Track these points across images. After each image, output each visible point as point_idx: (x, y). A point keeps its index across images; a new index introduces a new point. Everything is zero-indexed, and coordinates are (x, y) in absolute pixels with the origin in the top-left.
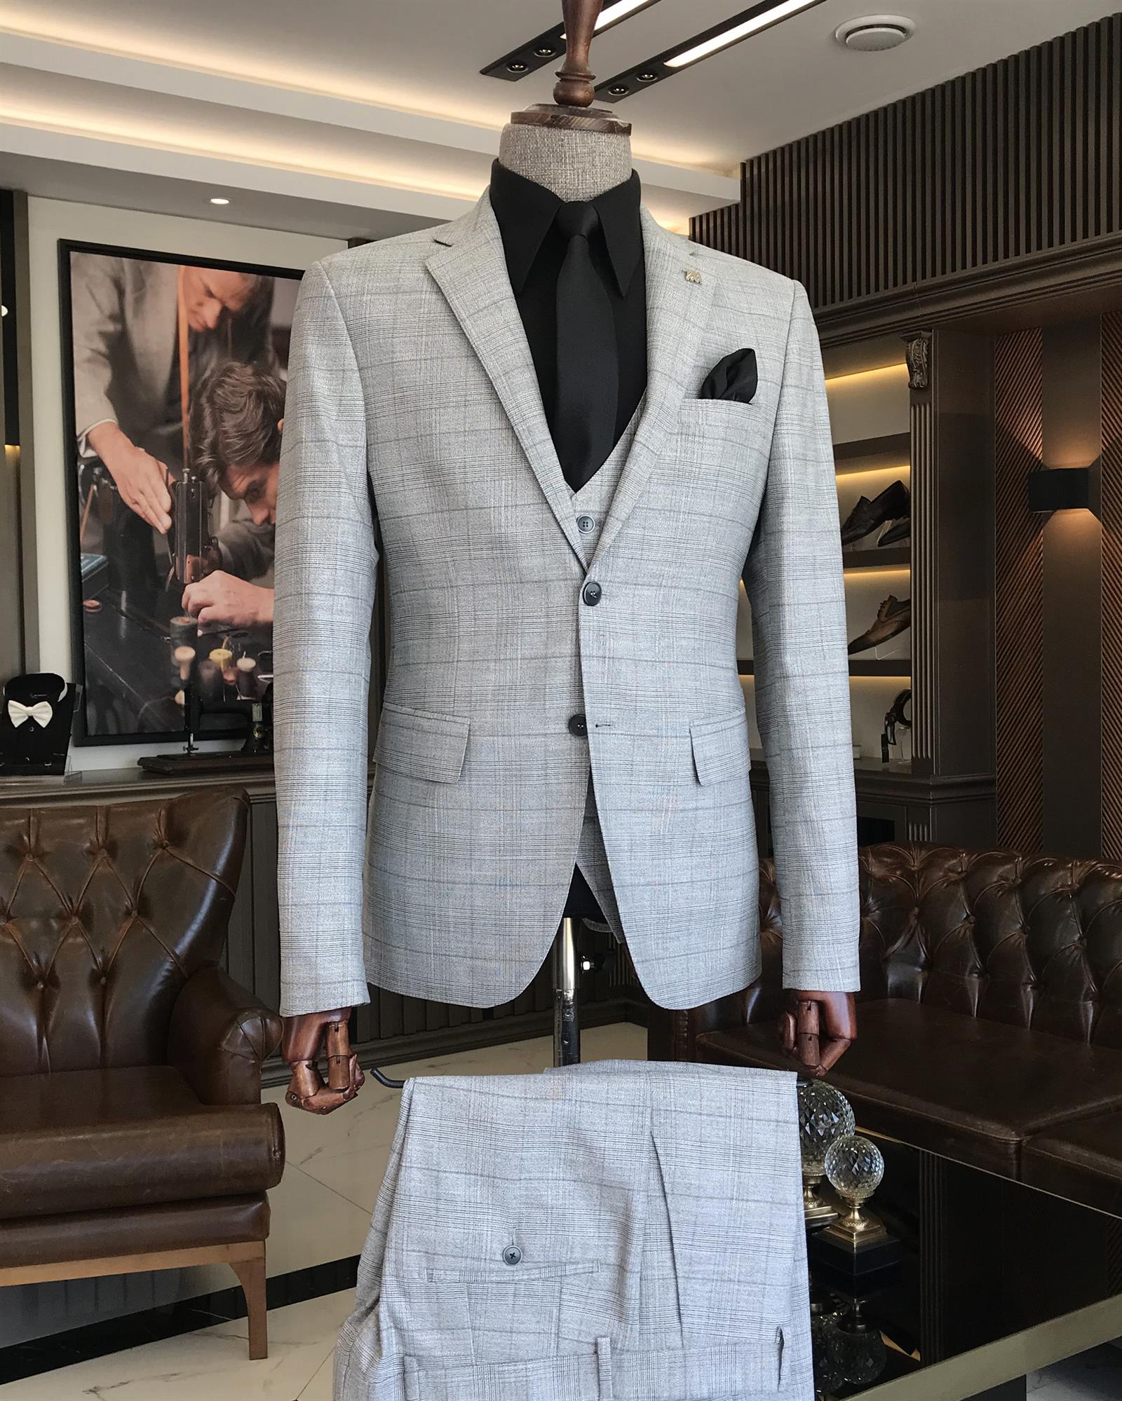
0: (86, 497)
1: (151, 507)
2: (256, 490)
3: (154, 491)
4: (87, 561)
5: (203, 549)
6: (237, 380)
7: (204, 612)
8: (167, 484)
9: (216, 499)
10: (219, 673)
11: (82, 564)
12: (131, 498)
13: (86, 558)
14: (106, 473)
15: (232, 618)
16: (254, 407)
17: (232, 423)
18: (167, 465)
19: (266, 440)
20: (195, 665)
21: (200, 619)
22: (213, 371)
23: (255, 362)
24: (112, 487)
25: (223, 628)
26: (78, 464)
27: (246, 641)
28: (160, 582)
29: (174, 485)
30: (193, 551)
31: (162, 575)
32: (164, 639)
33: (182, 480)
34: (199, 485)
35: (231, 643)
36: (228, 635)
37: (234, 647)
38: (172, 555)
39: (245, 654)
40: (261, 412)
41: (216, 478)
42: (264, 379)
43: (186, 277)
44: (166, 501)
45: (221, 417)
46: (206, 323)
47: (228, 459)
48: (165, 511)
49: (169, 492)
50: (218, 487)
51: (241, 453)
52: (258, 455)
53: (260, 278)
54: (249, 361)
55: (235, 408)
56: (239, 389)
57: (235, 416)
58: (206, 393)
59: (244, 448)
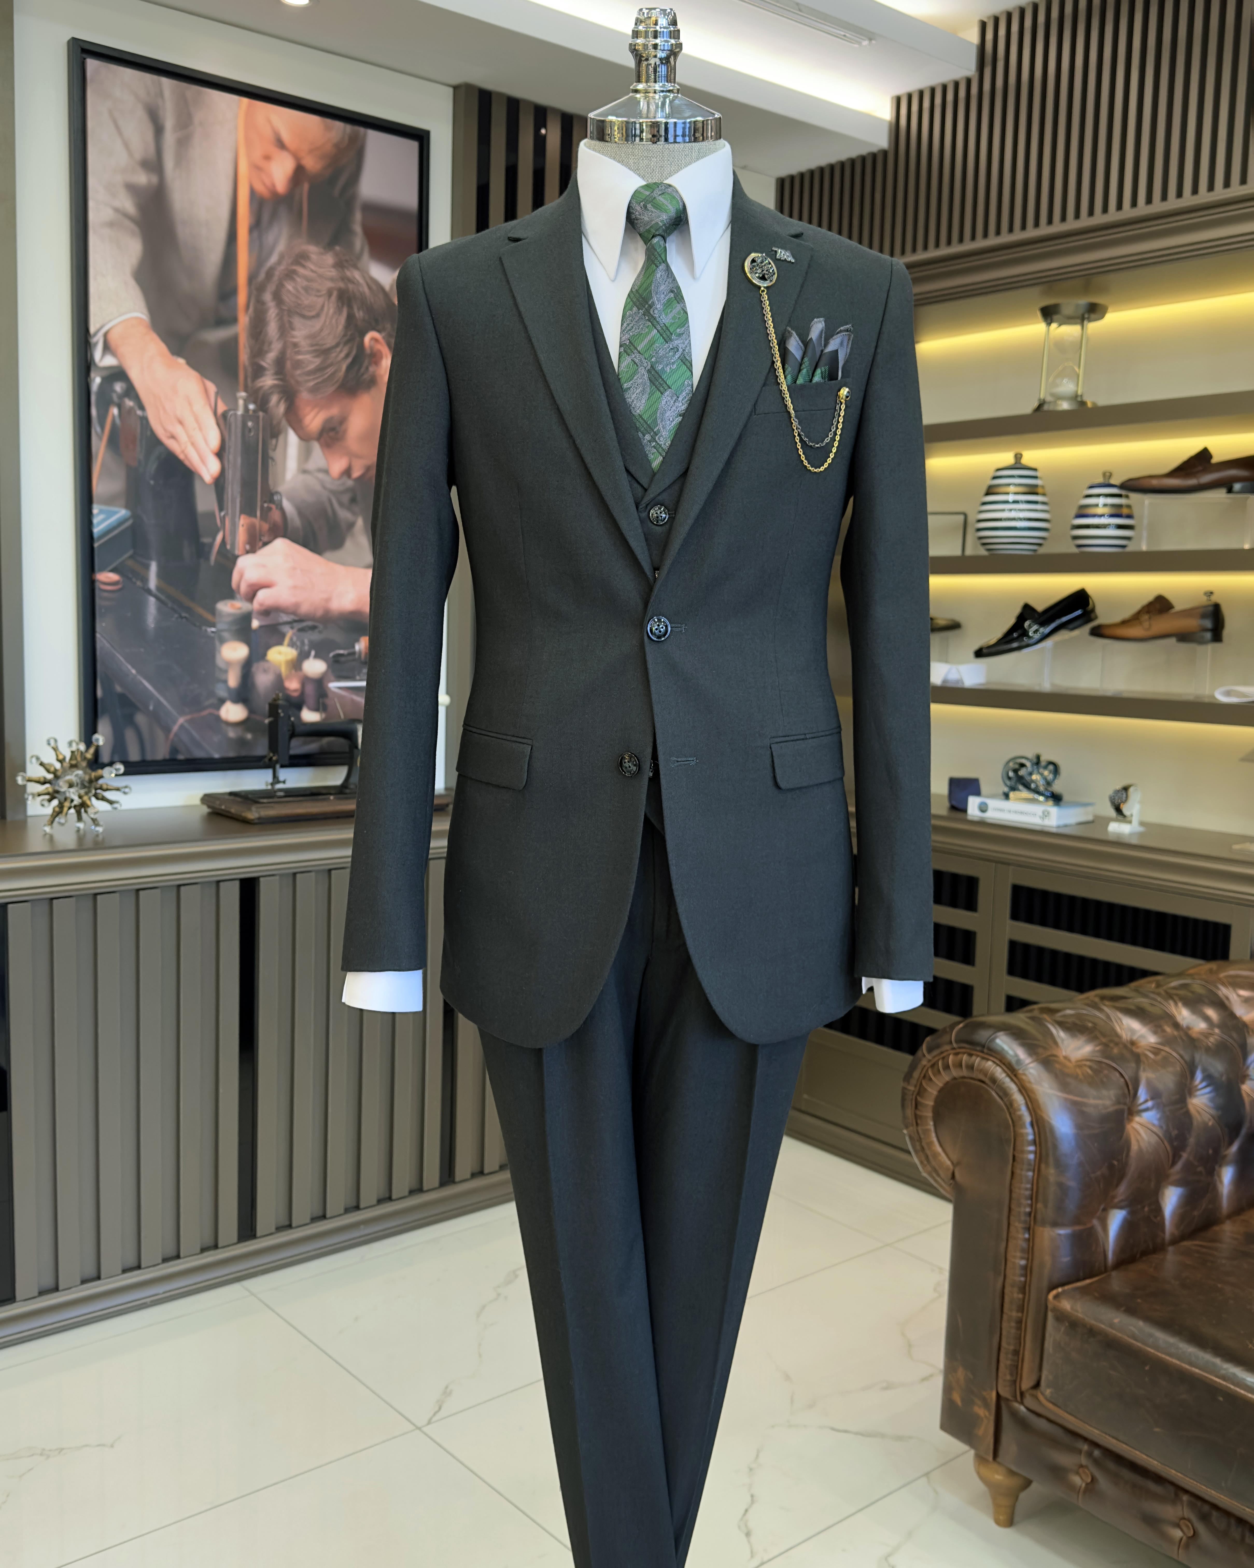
0: (102, 426)
1: (193, 444)
2: (333, 429)
3: (197, 420)
4: (102, 517)
5: (262, 507)
6: (313, 271)
7: (263, 596)
8: (215, 413)
9: (281, 438)
10: (279, 681)
11: (95, 521)
12: (165, 430)
13: (101, 512)
14: (131, 391)
15: (297, 605)
16: (335, 313)
17: (305, 332)
18: (217, 387)
19: (349, 360)
20: (247, 668)
21: (256, 605)
22: (282, 257)
23: (337, 248)
24: (139, 413)
25: (285, 618)
26: (92, 375)
27: (315, 636)
28: (202, 551)
29: (224, 415)
30: (248, 509)
31: (206, 540)
32: (206, 630)
33: (236, 409)
34: (258, 417)
35: (295, 639)
36: (292, 628)
37: (298, 643)
38: (220, 514)
39: (313, 653)
40: (343, 319)
41: (282, 408)
42: (348, 273)
43: (249, 116)
44: (214, 438)
45: (290, 323)
46: (274, 185)
47: (298, 382)
48: (212, 451)
49: (218, 424)
50: (284, 423)
51: (316, 376)
52: (337, 381)
53: (349, 128)
54: (329, 246)
55: (309, 311)
56: (315, 285)
57: (309, 323)
58: (271, 287)
59: (320, 369)
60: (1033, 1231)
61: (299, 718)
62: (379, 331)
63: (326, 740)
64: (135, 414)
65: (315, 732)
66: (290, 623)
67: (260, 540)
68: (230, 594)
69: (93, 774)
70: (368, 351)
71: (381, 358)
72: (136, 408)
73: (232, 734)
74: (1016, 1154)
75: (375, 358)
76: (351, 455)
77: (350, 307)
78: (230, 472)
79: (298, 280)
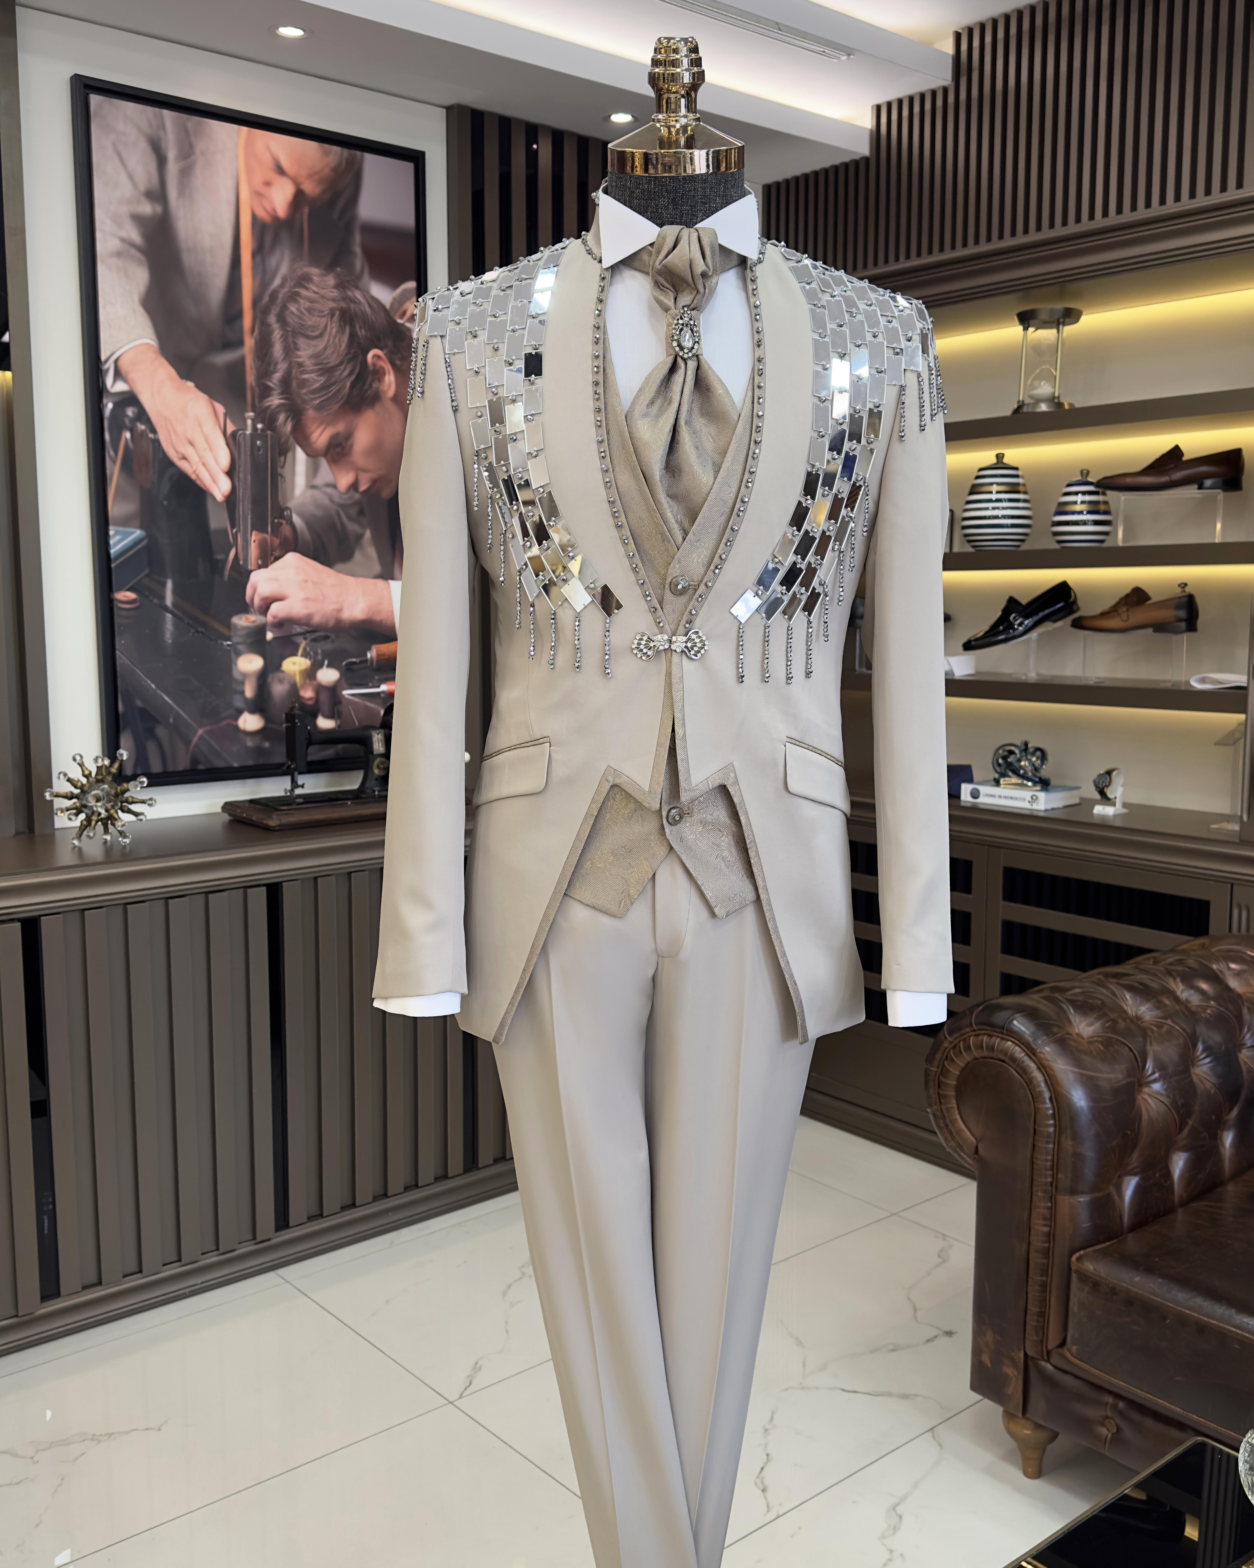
0: (115, 448)
1: (204, 464)
2: (339, 445)
3: (208, 442)
4: (118, 538)
5: (273, 523)
6: (315, 292)
7: (276, 609)
8: (225, 433)
9: (289, 455)
10: (294, 689)
11: (112, 542)
12: (177, 452)
13: (117, 533)
14: (142, 415)
15: (309, 617)
16: (337, 332)
17: (309, 352)
18: (226, 408)
19: (353, 377)
20: (263, 678)
21: (269, 618)
22: (284, 280)
23: (338, 269)
27: (328, 646)
28: (216, 567)
30: (259, 525)
31: (220, 557)
32: (222, 644)
33: (245, 429)
34: (267, 436)
35: (308, 649)
36: (305, 639)
37: (312, 653)
38: (232, 531)
39: (326, 662)
40: (345, 338)
41: (289, 427)
42: (350, 293)
43: (249, 143)
44: (224, 457)
45: (295, 343)
46: (274, 210)
47: (304, 401)
48: (222, 471)
49: (228, 444)
50: (291, 440)
51: (321, 394)
52: (342, 398)
53: (346, 152)
54: (330, 268)
55: (313, 331)
56: (318, 306)
57: (313, 343)
58: (275, 310)
59: (324, 387)
60: (1055, 1199)
61: (315, 725)
62: (381, 349)
63: (340, 747)
64: (148, 436)
65: (330, 738)
66: (303, 634)
67: (272, 554)
68: (245, 608)
69: (119, 788)
70: (371, 368)
71: (384, 374)
72: (148, 431)
73: (250, 743)
74: (1037, 1128)
75: (378, 374)
76: (358, 470)
77: (352, 326)
78: (241, 491)
79: (301, 301)
